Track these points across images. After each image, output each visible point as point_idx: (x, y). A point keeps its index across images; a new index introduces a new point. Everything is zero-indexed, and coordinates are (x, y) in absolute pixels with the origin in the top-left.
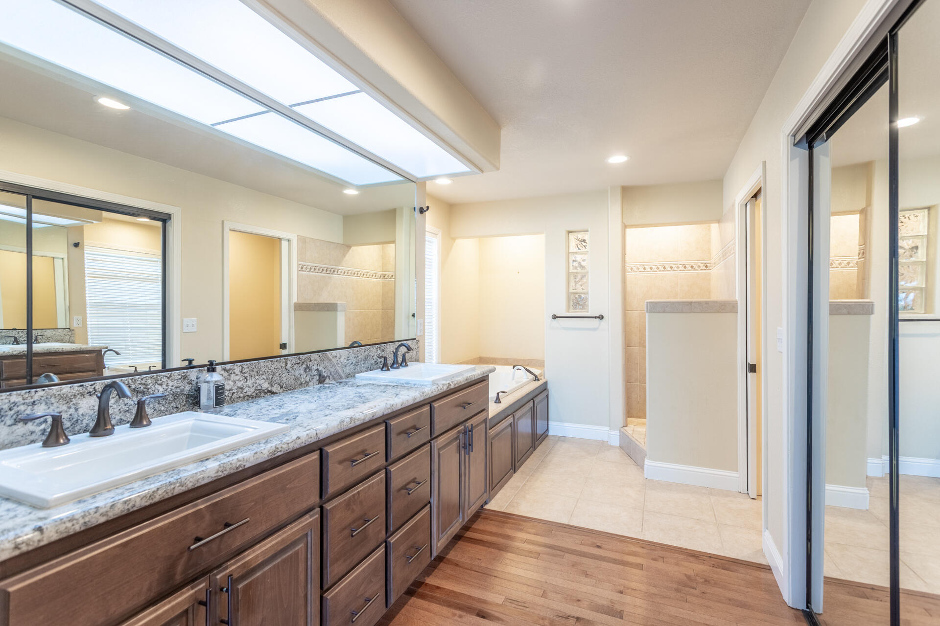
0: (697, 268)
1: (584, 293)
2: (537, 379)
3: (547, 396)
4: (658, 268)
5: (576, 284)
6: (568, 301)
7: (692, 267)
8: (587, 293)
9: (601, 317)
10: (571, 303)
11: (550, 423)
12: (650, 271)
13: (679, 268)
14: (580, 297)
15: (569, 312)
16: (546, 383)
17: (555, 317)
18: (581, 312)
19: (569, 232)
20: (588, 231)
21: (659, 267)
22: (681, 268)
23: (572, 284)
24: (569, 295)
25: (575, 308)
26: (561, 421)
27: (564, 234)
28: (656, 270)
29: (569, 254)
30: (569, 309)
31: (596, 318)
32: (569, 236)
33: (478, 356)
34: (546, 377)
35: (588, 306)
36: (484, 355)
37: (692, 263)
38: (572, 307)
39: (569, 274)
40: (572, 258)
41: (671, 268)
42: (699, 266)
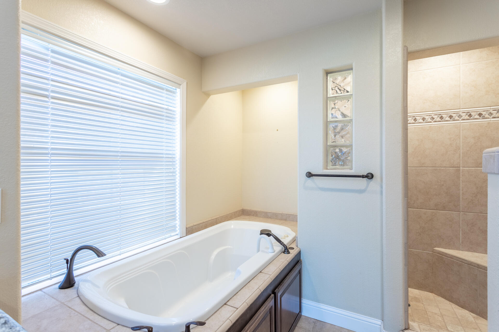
0: (487, 116)
1: (346, 146)
2: (286, 250)
3: (300, 272)
4: (433, 118)
5: (335, 136)
6: (326, 155)
7: (480, 115)
8: (351, 146)
9: (370, 176)
10: (330, 158)
11: (304, 301)
12: (423, 123)
13: (462, 116)
14: (341, 151)
15: (327, 169)
16: (299, 253)
17: (310, 175)
18: (342, 169)
19: (328, 73)
20: (352, 69)
21: (434, 116)
22: (465, 116)
23: (331, 135)
24: (327, 148)
25: (335, 165)
26: (318, 301)
27: (321, 74)
28: (431, 121)
29: (327, 99)
30: (327, 166)
31: (363, 177)
32: (327, 79)
33: (241, 209)
34: (298, 246)
35: (351, 161)
36: (247, 207)
37: (480, 110)
38: (331, 163)
39: (327, 123)
40: (331, 105)
41: (451, 117)
42: (490, 113)
